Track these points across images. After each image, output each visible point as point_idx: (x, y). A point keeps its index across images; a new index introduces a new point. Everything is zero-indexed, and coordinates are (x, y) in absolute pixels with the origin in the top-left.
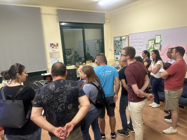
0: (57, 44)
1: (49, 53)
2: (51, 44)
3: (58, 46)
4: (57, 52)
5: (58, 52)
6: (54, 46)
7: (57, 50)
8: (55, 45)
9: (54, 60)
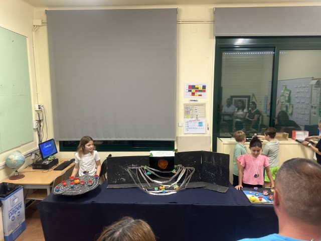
0: (204, 87)
1: (185, 104)
2: (191, 87)
3: (205, 91)
4: (199, 105)
5: (203, 105)
6: (196, 91)
7: (201, 100)
8: (198, 88)
9: (191, 121)
